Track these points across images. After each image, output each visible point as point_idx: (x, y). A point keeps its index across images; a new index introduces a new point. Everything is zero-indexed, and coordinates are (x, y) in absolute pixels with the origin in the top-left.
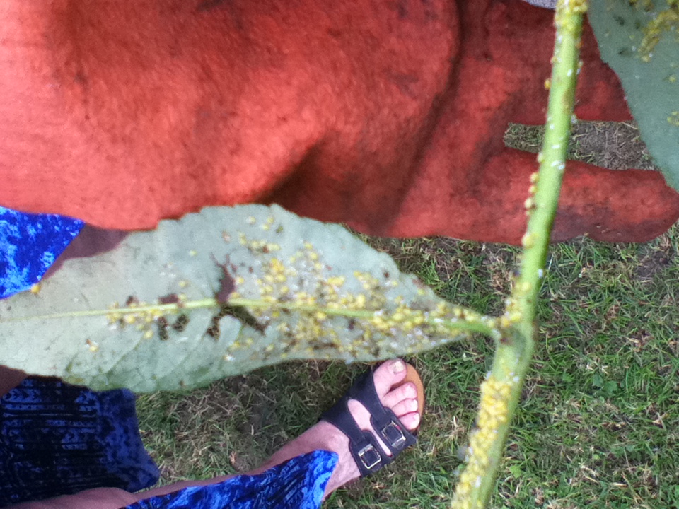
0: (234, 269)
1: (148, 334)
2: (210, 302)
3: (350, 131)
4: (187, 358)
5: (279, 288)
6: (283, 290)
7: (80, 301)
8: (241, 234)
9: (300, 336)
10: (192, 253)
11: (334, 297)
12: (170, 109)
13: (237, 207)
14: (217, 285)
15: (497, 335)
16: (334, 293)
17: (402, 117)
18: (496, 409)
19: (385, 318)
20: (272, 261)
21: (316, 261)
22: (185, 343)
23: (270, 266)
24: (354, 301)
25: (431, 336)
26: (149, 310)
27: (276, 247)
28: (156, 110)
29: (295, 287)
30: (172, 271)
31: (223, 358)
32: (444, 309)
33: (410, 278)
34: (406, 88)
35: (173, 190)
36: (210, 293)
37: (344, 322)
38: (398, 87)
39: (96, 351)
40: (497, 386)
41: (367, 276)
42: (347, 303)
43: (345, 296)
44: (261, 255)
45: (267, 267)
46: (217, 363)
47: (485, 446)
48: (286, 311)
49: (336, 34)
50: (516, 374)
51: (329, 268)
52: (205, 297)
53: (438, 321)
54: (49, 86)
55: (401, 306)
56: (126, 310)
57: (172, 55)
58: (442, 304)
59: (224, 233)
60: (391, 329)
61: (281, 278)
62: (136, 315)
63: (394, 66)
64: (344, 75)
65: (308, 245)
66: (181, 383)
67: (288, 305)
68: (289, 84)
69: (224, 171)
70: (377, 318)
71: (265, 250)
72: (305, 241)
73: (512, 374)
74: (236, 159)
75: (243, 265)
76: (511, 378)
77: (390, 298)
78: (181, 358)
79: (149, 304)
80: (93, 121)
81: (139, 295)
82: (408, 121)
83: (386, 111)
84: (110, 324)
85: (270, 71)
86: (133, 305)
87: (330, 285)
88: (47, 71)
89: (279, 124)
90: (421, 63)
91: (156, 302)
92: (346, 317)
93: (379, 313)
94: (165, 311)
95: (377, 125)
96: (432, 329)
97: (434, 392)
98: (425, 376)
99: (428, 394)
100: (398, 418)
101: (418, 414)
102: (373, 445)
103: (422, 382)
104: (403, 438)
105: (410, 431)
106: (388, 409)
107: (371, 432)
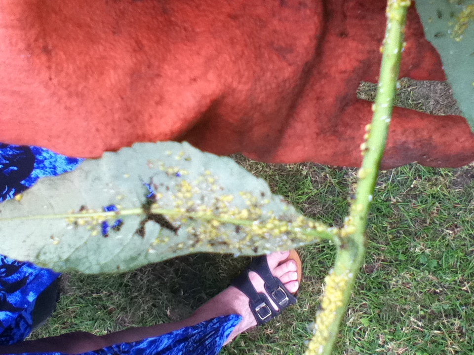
0: (156, 188)
1: (94, 233)
2: (139, 211)
4: (122, 250)
5: (187, 203)
6: (190, 204)
7: (48, 208)
8: (161, 163)
9: (202, 237)
10: (126, 176)
11: (225, 210)
13: (159, 143)
14: (144, 199)
15: (338, 242)
16: (225, 207)
17: (281, 78)
18: (336, 297)
19: (261, 226)
20: (182, 183)
21: (213, 184)
22: (121, 240)
23: (181, 186)
24: (240, 213)
25: (293, 240)
26: (95, 216)
27: (185, 172)
28: (101, 74)
29: (199, 202)
30: (112, 188)
31: (148, 251)
32: (302, 222)
33: (279, 198)
34: (284, 57)
36: (138, 204)
37: (233, 228)
38: (278, 56)
39: (57, 244)
40: (337, 279)
41: (249, 195)
42: (234, 215)
43: (233, 209)
44: (175, 178)
45: (179, 187)
46: (143, 254)
47: (326, 323)
48: (191, 218)
49: (234, 17)
50: (350, 271)
51: (222, 189)
52: (135, 206)
53: (297, 230)
54: (22, 56)
55: (272, 218)
56: (79, 215)
57: (114, 33)
58: (301, 218)
59: (149, 162)
60: (265, 234)
61: (188, 195)
62: (86, 219)
63: (276, 41)
64: (239, 48)
65: (207, 172)
66: (118, 268)
67: (192, 214)
68: (198, 54)
69: (151, 116)
70: (255, 226)
71: (177, 175)
72: (206, 169)
73: (348, 271)
74: (160, 108)
75: (162, 185)
76: (347, 274)
77: (264, 212)
78: (117, 251)
79: (95, 212)
80: (55, 81)
81: (89, 206)
84: (68, 225)
86: (84, 212)
87: (223, 202)
89: (190, 83)
90: (295, 39)
91: (100, 210)
92: (234, 224)
93: (256, 223)
94: (106, 216)
95: (262, 83)
96: (293, 236)
97: (309, 266)
98: (303, 256)
99: (305, 268)
100: (284, 284)
101: (297, 282)
102: (266, 303)
103: (301, 259)
104: (287, 299)
105: (292, 294)
106: (277, 278)
107: (264, 294)
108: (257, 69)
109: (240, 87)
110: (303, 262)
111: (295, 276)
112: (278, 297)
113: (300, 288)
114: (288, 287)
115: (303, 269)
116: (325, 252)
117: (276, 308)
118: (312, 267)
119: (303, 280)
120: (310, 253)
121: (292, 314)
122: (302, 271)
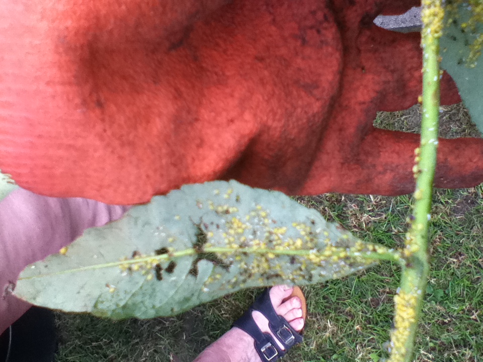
0: (206, 227)
1: (150, 277)
2: (190, 251)
3: (276, 125)
4: (176, 292)
5: (239, 239)
6: (242, 239)
7: (98, 257)
8: (210, 202)
9: (255, 271)
10: (177, 218)
11: (279, 242)
12: (157, 120)
13: (206, 183)
14: (194, 239)
16: (279, 239)
17: (310, 114)
18: (408, 314)
19: (318, 254)
20: (233, 220)
21: (264, 218)
22: (175, 281)
23: (232, 223)
24: (294, 243)
25: (351, 265)
26: (149, 260)
27: (235, 209)
28: (148, 122)
29: (251, 237)
30: (163, 231)
31: (201, 290)
32: (361, 245)
33: (334, 226)
34: (311, 92)
35: (162, 175)
36: (190, 245)
37: (288, 259)
38: (305, 92)
39: (114, 291)
40: (407, 297)
41: (303, 226)
42: (289, 245)
43: (289, 241)
44: (225, 216)
45: (230, 224)
46: (196, 294)
47: (402, 340)
48: (245, 254)
49: (261, 59)
51: (274, 222)
52: (187, 248)
53: (357, 254)
54: (79, 111)
55: (329, 245)
56: (132, 261)
57: (155, 82)
58: (359, 242)
59: (198, 202)
60: (322, 262)
61: (240, 231)
62: (139, 264)
63: (302, 79)
64: (269, 88)
65: (259, 207)
66: (172, 310)
67: (246, 250)
68: (232, 96)
69: (193, 159)
70: (312, 255)
71: (227, 212)
72: (256, 205)
73: (416, 288)
74: (201, 151)
75: (212, 223)
76: (416, 291)
77: (321, 240)
78: (172, 293)
79: (149, 256)
80: (109, 133)
81: (141, 250)
82: (314, 116)
83: (299, 110)
84: (122, 272)
85: (218, 88)
86: (137, 257)
87: (276, 234)
88: (78, 101)
89: (228, 125)
90: (320, 75)
91: (153, 254)
92: (288, 255)
93: (315, 251)
94: (160, 260)
95: (294, 119)
96: (352, 261)
97: (313, 302)
98: (306, 292)
99: (309, 305)
100: (288, 322)
101: (302, 319)
102: (271, 343)
103: (304, 296)
104: (293, 337)
105: (297, 332)
106: (281, 316)
107: (269, 334)
108: (288, 106)
109: (275, 124)
110: (307, 298)
111: (299, 313)
112: (284, 336)
113: (306, 325)
114: (293, 325)
115: (307, 305)
116: (329, 287)
117: (282, 347)
118: (317, 303)
119: (308, 317)
120: (314, 288)
121: (298, 353)
122: (307, 308)
